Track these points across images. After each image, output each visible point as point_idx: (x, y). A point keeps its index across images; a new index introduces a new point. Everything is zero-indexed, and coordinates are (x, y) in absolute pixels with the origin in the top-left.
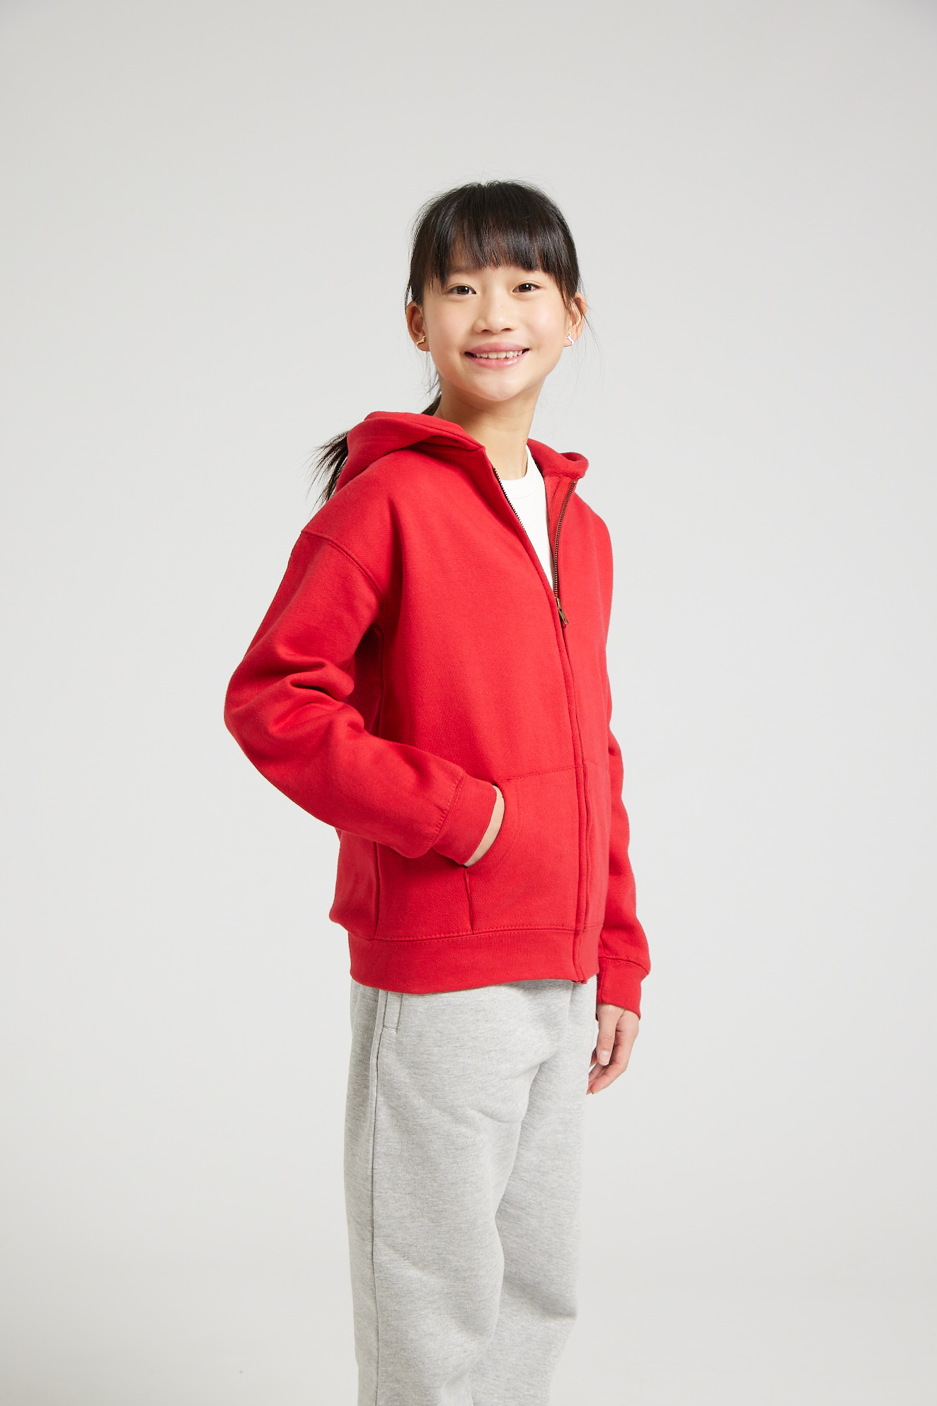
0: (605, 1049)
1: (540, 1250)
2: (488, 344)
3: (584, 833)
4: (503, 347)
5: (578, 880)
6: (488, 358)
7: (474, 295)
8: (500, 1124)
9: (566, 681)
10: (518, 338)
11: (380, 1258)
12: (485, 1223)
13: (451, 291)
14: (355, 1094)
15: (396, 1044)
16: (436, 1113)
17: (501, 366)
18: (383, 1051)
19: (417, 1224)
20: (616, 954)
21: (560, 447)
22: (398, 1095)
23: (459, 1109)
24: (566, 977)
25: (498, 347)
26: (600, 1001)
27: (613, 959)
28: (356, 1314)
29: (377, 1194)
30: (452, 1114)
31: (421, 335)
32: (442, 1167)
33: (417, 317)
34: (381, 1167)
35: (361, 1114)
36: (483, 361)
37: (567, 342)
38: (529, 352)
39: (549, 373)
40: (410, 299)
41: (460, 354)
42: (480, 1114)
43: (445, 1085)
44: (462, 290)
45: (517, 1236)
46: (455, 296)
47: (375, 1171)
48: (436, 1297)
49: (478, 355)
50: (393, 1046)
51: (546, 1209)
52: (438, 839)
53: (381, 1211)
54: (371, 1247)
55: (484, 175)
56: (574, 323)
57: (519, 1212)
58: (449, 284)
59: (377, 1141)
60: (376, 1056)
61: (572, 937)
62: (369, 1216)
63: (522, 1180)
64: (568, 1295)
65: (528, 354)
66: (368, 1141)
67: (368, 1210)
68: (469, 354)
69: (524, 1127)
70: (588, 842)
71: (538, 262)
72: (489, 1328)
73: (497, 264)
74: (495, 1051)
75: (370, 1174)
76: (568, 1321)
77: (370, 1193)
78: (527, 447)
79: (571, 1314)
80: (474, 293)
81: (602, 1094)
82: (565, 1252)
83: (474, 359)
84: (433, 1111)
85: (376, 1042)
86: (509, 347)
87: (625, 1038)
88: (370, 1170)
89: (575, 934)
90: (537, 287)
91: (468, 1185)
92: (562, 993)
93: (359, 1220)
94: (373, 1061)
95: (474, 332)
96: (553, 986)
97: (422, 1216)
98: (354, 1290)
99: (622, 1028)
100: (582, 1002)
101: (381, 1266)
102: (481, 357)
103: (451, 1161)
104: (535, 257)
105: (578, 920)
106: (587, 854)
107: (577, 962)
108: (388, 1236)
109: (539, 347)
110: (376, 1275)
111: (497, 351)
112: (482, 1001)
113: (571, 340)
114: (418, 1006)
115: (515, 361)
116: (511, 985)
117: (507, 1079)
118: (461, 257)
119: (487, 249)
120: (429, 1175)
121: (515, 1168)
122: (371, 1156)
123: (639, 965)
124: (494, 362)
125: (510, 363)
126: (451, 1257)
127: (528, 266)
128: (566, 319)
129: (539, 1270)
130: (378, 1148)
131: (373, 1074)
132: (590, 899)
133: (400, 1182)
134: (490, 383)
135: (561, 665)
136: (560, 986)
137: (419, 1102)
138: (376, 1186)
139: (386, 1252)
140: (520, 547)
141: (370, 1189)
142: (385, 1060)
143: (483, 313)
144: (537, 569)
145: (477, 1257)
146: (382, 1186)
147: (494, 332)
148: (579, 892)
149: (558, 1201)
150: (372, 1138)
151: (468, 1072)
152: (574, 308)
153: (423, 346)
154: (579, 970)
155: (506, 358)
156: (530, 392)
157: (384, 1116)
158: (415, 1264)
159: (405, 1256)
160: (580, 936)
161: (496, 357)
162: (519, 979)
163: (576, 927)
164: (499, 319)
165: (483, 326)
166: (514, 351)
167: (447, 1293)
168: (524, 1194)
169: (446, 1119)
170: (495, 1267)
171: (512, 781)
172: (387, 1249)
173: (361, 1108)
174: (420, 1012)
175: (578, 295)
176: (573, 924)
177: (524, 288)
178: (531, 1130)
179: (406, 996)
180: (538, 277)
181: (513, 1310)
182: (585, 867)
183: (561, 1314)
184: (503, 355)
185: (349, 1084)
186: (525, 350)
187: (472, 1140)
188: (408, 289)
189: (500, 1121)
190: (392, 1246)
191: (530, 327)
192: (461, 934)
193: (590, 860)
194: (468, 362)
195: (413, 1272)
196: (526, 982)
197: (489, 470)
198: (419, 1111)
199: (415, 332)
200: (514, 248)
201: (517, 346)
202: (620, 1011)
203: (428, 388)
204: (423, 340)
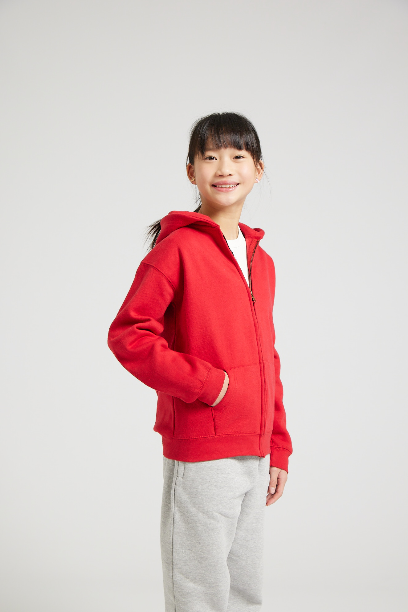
0: (273, 487)
1: (246, 575)
2: (222, 181)
3: (264, 392)
4: (228, 182)
5: (261, 413)
6: (221, 187)
7: (216, 160)
8: (228, 519)
9: (255, 327)
10: (235, 179)
11: (176, 578)
12: (222, 562)
13: (206, 159)
14: (165, 506)
15: (182, 484)
16: (200, 514)
17: (227, 191)
18: (177, 487)
19: (192, 563)
20: (278, 445)
21: (252, 226)
22: (184, 507)
23: (210, 512)
24: (256, 455)
25: (226, 183)
26: (271, 466)
27: (276, 447)
28: (166, 603)
29: (175, 550)
30: (207, 515)
31: (193, 177)
32: (203, 538)
33: (191, 170)
34: (177, 538)
35: (168, 515)
36: (220, 189)
37: (255, 181)
38: (239, 185)
39: (248, 194)
40: (188, 162)
41: (210, 186)
42: (219, 515)
43: (204, 502)
44: (211, 158)
45: (236, 569)
46: (208, 161)
47: (174, 540)
48: (201, 595)
49: (217, 186)
50: (181, 485)
51: (249, 556)
52: (200, 394)
53: (176, 558)
54: (172, 573)
55: (221, 109)
56: (259, 173)
57: (237, 558)
58: (205, 156)
59: (175, 526)
60: (174, 489)
61: (259, 438)
62: (171, 559)
63: (238, 544)
64: (258, 594)
65: (239, 186)
66: (171, 527)
67: (171, 557)
68: (214, 186)
69: (239, 520)
70: (265, 396)
71: (244, 147)
72: (224, 609)
73: (226, 147)
74: (226, 487)
75: (172, 541)
76: (258, 606)
77: (171, 549)
78: (238, 227)
79: (259, 603)
80: (216, 159)
81: (271, 506)
82: (257, 575)
83: (216, 188)
84: (199, 513)
85: (174, 483)
86: (231, 182)
87: (281, 482)
88: (171, 540)
89: (260, 436)
90: (243, 157)
91: (214, 546)
92: (255, 461)
93: (167, 562)
94: (173, 492)
95: (216, 176)
96: (251, 458)
97: (195, 560)
98: (165, 592)
99: (280, 477)
100: (263, 465)
101: (177, 582)
102: (219, 187)
103: (207, 535)
104: (242, 144)
105: (261, 430)
106: (265, 401)
107: (261, 448)
108: (180, 568)
109: (243, 183)
110: (174, 586)
111: (226, 184)
112: (220, 465)
113: (258, 180)
114: (192, 467)
115: (234, 188)
116: (233, 458)
117: (231, 499)
118: (211, 144)
119: (222, 141)
120: (197, 542)
121: (235, 539)
122: (172, 533)
123: (288, 450)
124: (224, 189)
125: (231, 189)
126: (207, 578)
127: (239, 148)
128: (255, 171)
129: (246, 583)
130: (175, 530)
131: (173, 497)
132: (266, 421)
133: (185, 545)
134: (223, 198)
135: (253, 320)
136: (254, 458)
137: (193, 509)
138: (174, 547)
139: (179, 576)
140: (235, 269)
141: (172, 547)
142: (178, 491)
143: (220, 168)
144: (242, 278)
145: (218, 577)
146: (177, 546)
147: (224, 176)
148: (261, 418)
149: (254, 553)
150: (172, 525)
151: (214, 496)
152: (259, 167)
153: (194, 182)
154: (262, 452)
155: (230, 187)
156: (240, 202)
157: (177, 516)
158: (191, 581)
159: (187, 577)
160: (262, 437)
161: (225, 187)
162: (236, 456)
163: (260, 433)
164: (226, 170)
165: (220, 173)
166: (233, 184)
167: (205, 593)
168: (239, 550)
169: (204, 517)
170: (227, 582)
171: (232, 370)
172: (179, 574)
173: (168, 512)
174: (193, 470)
175: (261, 161)
176: (259, 432)
177: (238, 157)
178: (242, 522)
179: (187, 463)
180: (243, 153)
181: (234, 602)
182: (264, 407)
183: (255, 603)
184: (228, 186)
185: (162, 502)
186: (238, 184)
187: (216, 526)
188: (188, 158)
189: (228, 518)
190: (181, 573)
191: (240, 174)
192: (210, 436)
193: (266, 404)
194: (213, 189)
195: (190, 584)
196: (239, 457)
197: (222, 236)
198: (193, 513)
199: (190, 176)
200: (233, 140)
201: (234, 182)
202: (279, 470)
203: (196, 201)
204: (194, 180)
